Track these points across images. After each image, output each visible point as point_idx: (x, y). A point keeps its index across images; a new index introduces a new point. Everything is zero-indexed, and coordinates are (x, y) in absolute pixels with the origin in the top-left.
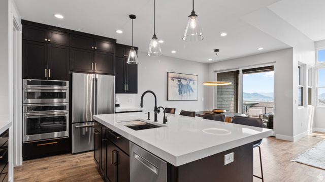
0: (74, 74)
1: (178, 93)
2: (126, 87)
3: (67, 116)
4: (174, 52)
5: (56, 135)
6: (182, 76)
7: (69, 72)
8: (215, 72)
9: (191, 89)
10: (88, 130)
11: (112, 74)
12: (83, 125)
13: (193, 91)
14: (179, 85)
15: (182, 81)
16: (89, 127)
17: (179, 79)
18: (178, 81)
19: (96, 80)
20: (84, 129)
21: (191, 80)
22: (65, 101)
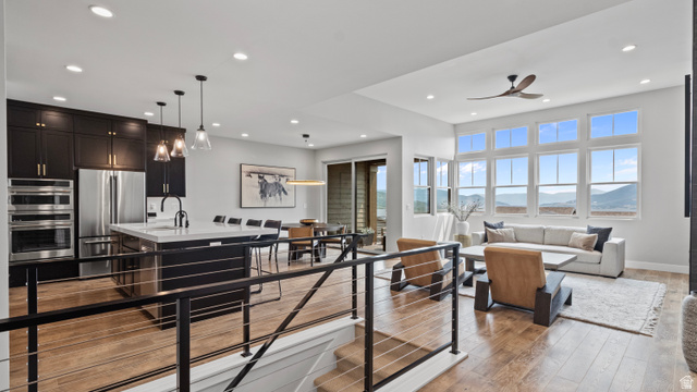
0: (81, 171)
1: (259, 196)
2: (166, 188)
3: (72, 228)
4: (245, 135)
5: (45, 254)
6: (265, 169)
7: (74, 168)
8: (324, 163)
9: (283, 189)
10: (106, 247)
11: (142, 170)
12: (97, 240)
13: (286, 193)
14: (261, 184)
15: (266, 177)
16: (106, 243)
17: (261, 175)
18: (260, 177)
19: (116, 178)
20: (98, 246)
21: (283, 176)
22: (68, 208)
